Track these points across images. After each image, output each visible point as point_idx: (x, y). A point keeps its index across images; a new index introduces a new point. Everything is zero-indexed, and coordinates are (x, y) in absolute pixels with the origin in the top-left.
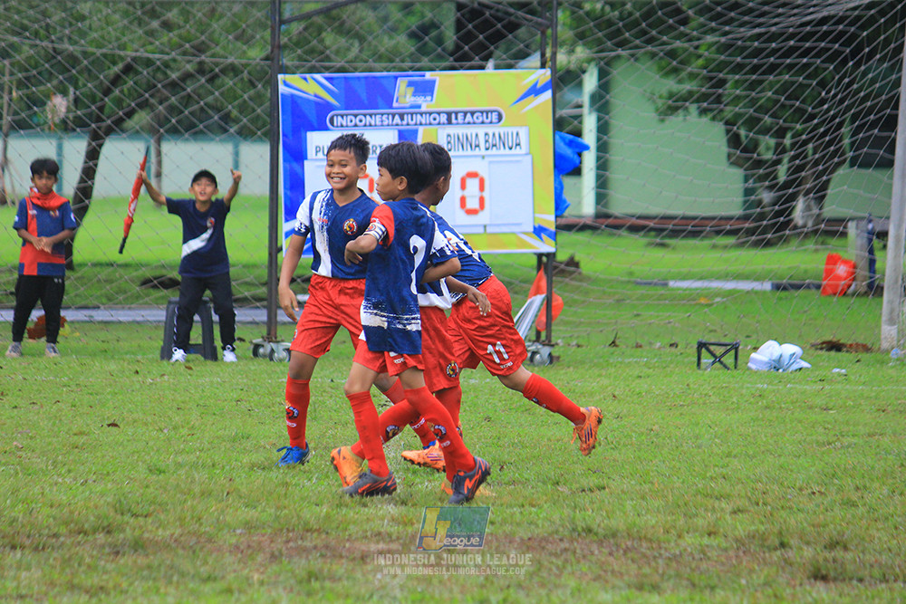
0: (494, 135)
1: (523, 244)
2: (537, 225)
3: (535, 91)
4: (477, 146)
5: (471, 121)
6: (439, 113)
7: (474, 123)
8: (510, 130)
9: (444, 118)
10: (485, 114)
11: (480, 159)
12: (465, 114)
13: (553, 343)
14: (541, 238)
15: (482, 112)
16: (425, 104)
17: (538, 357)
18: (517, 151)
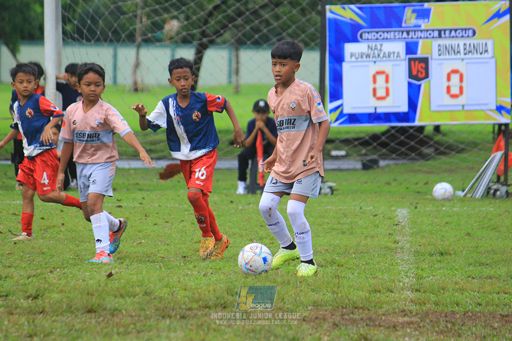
0: (470, 45)
1: (488, 117)
2: (498, 105)
3: (498, 15)
4: (459, 52)
5: (455, 35)
6: (433, 31)
7: (457, 37)
8: (481, 41)
9: (436, 34)
10: (464, 32)
11: (460, 61)
12: (451, 31)
13: (509, 182)
14: (501, 114)
15: (462, 30)
16: (424, 24)
17: (498, 193)
18: (485, 55)
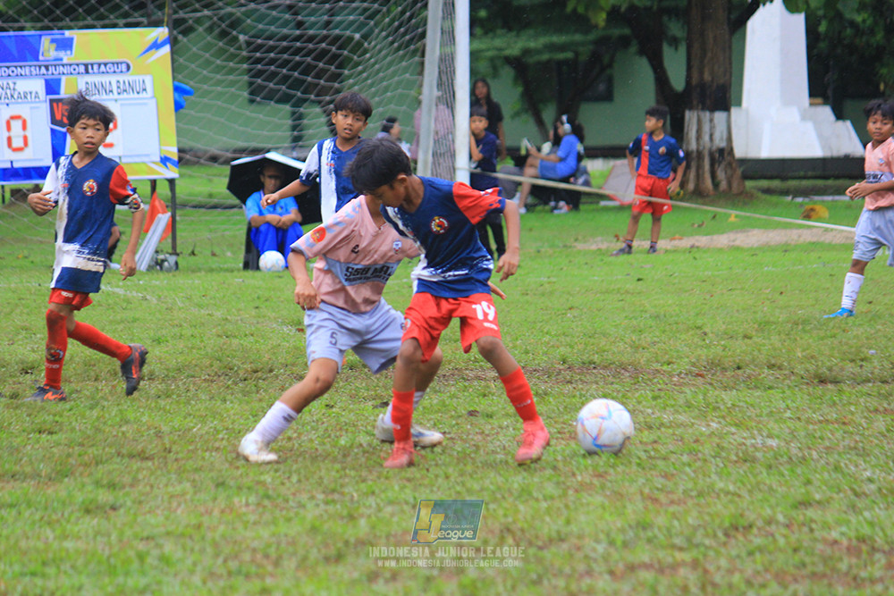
0: (124, 82)
1: (152, 171)
2: (163, 156)
3: (156, 46)
4: (111, 91)
5: (105, 70)
6: (78, 65)
7: (107, 72)
8: (137, 78)
9: (82, 69)
10: (116, 66)
11: (114, 102)
12: (99, 65)
13: (178, 251)
14: (167, 166)
15: (113, 64)
16: (66, 57)
17: (166, 264)
18: (143, 95)
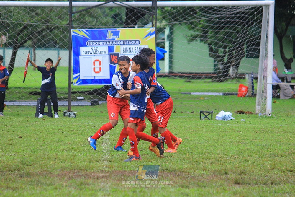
0: (138, 48)
3: (150, 34)
5: (131, 43)
6: (121, 41)
8: (142, 46)
9: (122, 43)
10: (135, 42)
11: (133, 55)
12: (129, 41)
15: (134, 41)
16: (117, 38)
